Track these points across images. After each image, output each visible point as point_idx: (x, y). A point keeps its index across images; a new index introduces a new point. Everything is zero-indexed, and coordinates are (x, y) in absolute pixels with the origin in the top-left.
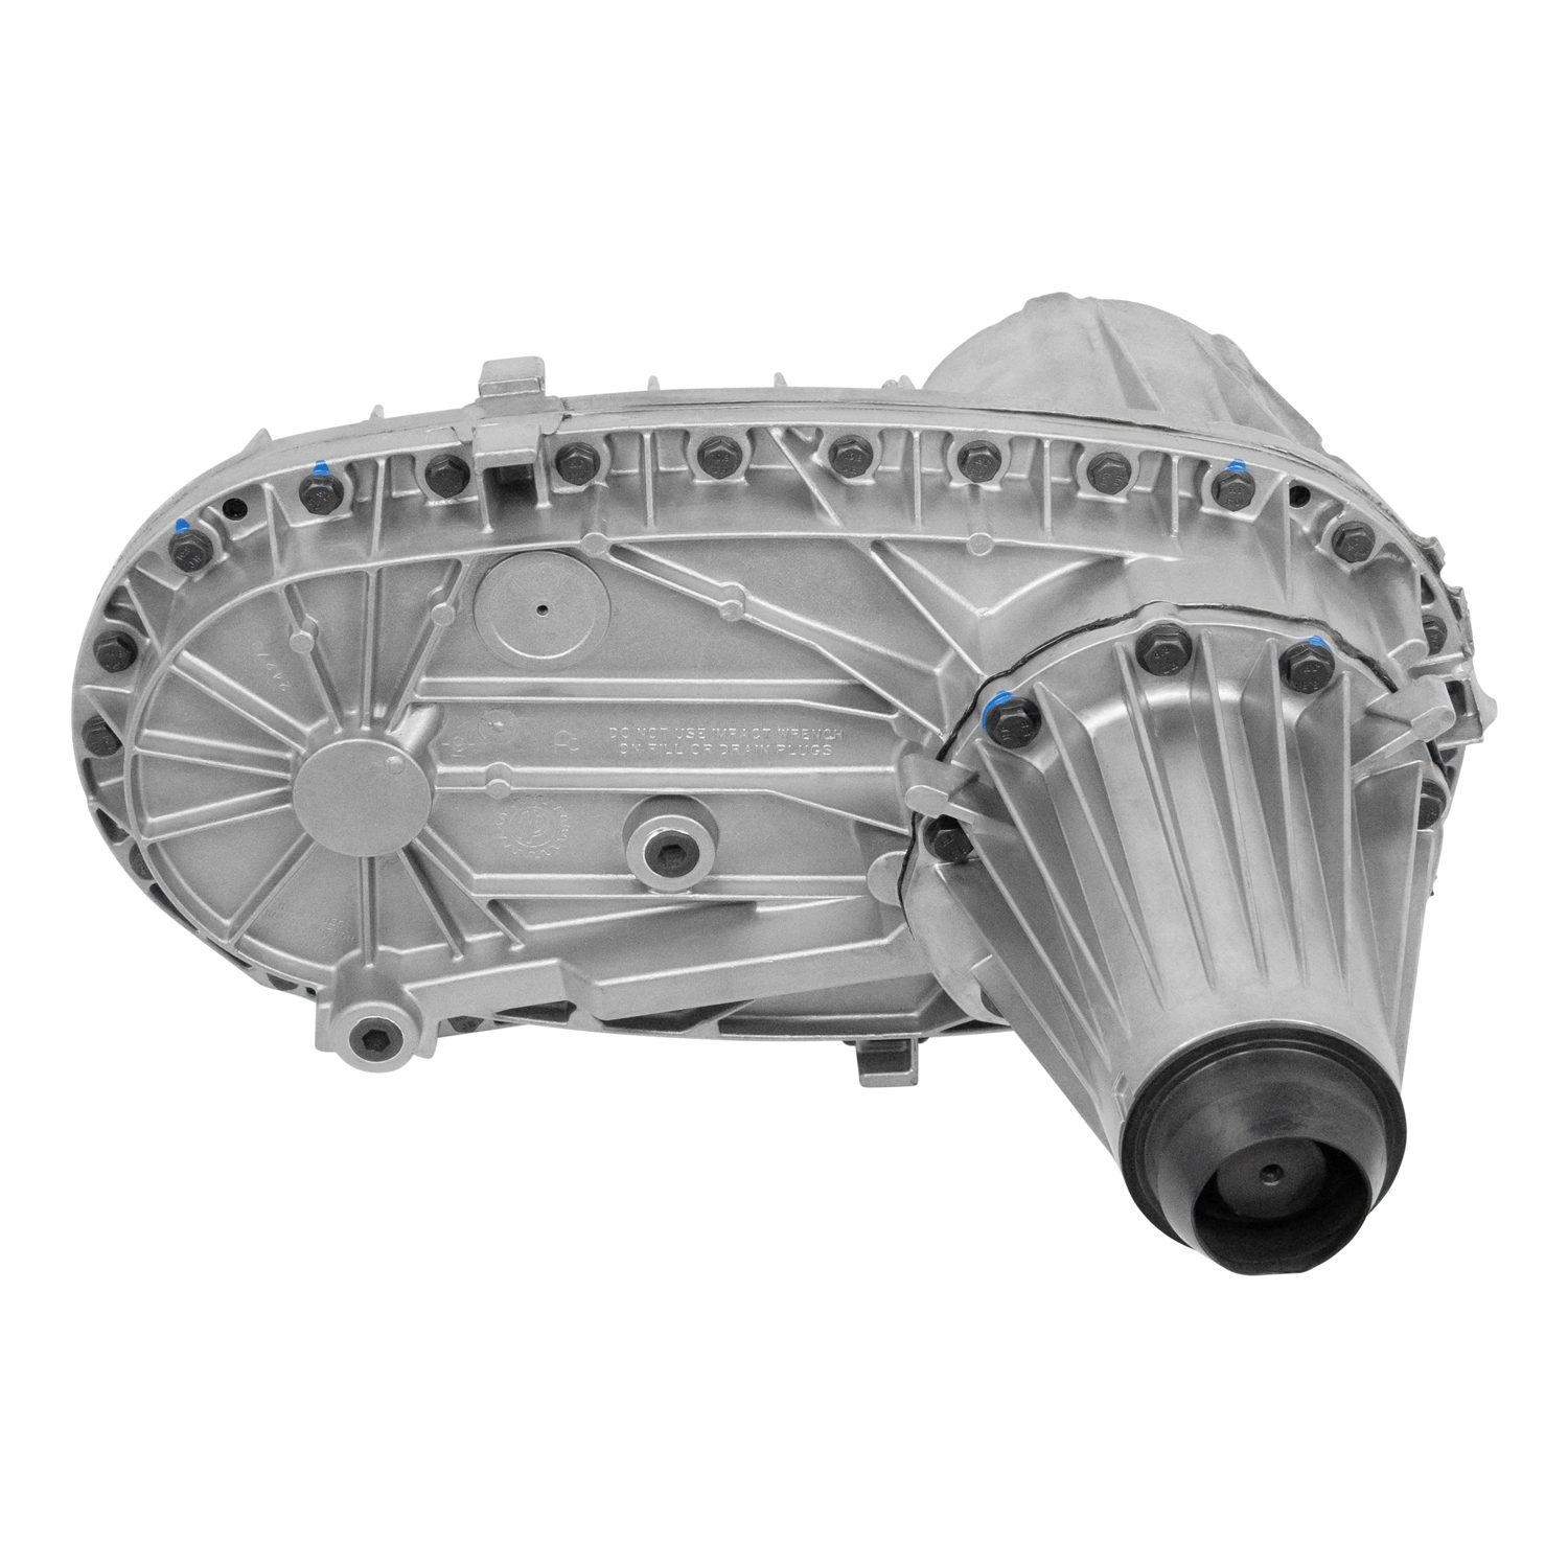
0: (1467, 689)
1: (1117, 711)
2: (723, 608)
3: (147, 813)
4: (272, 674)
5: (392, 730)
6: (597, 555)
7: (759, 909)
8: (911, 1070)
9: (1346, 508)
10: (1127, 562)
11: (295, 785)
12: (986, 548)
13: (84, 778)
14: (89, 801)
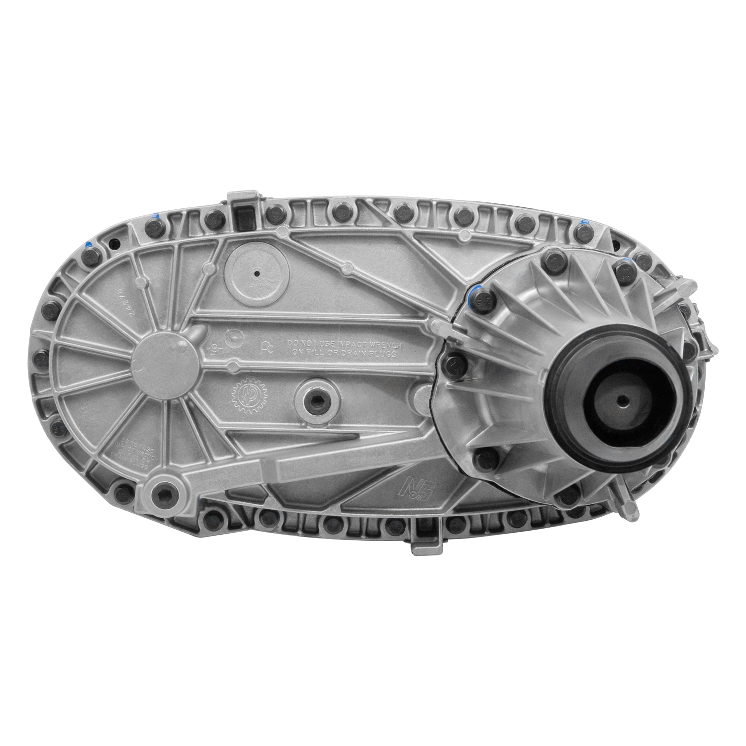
0: (703, 336)
1: (533, 292)
2: (343, 267)
3: (59, 384)
4: (126, 307)
5: (182, 331)
6: (284, 237)
7: (361, 438)
8: (440, 545)
9: (637, 245)
10: (535, 245)
11: (133, 356)
12: (468, 237)
13: (32, 386)
14: (33, 396)
